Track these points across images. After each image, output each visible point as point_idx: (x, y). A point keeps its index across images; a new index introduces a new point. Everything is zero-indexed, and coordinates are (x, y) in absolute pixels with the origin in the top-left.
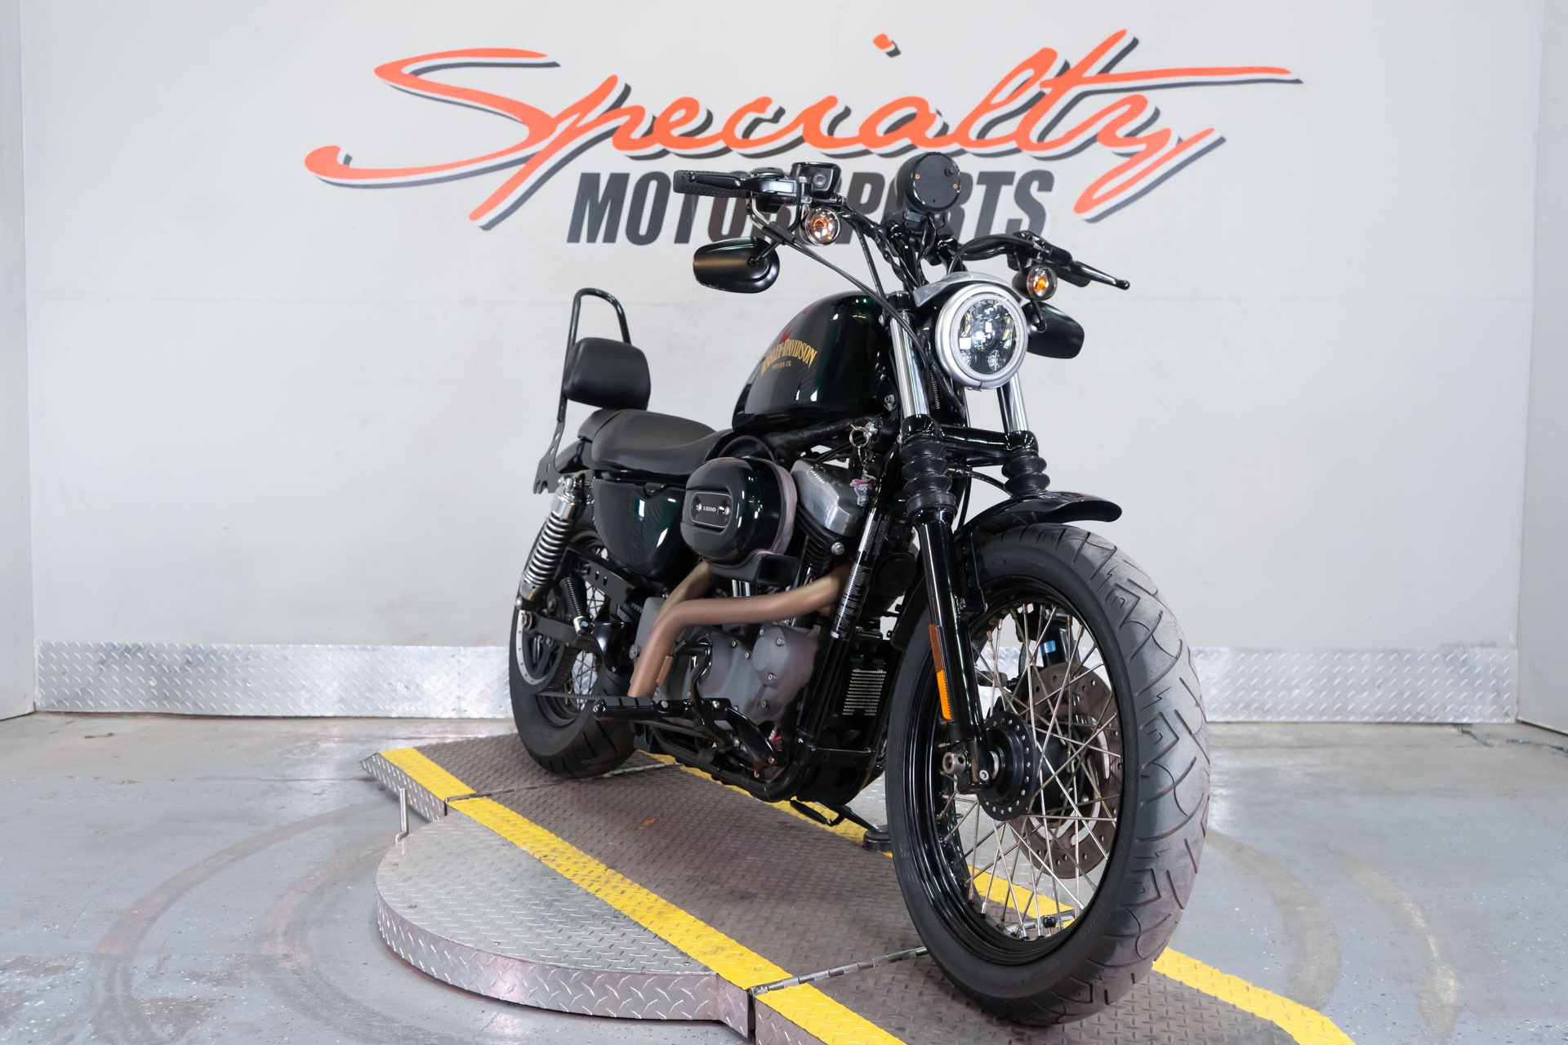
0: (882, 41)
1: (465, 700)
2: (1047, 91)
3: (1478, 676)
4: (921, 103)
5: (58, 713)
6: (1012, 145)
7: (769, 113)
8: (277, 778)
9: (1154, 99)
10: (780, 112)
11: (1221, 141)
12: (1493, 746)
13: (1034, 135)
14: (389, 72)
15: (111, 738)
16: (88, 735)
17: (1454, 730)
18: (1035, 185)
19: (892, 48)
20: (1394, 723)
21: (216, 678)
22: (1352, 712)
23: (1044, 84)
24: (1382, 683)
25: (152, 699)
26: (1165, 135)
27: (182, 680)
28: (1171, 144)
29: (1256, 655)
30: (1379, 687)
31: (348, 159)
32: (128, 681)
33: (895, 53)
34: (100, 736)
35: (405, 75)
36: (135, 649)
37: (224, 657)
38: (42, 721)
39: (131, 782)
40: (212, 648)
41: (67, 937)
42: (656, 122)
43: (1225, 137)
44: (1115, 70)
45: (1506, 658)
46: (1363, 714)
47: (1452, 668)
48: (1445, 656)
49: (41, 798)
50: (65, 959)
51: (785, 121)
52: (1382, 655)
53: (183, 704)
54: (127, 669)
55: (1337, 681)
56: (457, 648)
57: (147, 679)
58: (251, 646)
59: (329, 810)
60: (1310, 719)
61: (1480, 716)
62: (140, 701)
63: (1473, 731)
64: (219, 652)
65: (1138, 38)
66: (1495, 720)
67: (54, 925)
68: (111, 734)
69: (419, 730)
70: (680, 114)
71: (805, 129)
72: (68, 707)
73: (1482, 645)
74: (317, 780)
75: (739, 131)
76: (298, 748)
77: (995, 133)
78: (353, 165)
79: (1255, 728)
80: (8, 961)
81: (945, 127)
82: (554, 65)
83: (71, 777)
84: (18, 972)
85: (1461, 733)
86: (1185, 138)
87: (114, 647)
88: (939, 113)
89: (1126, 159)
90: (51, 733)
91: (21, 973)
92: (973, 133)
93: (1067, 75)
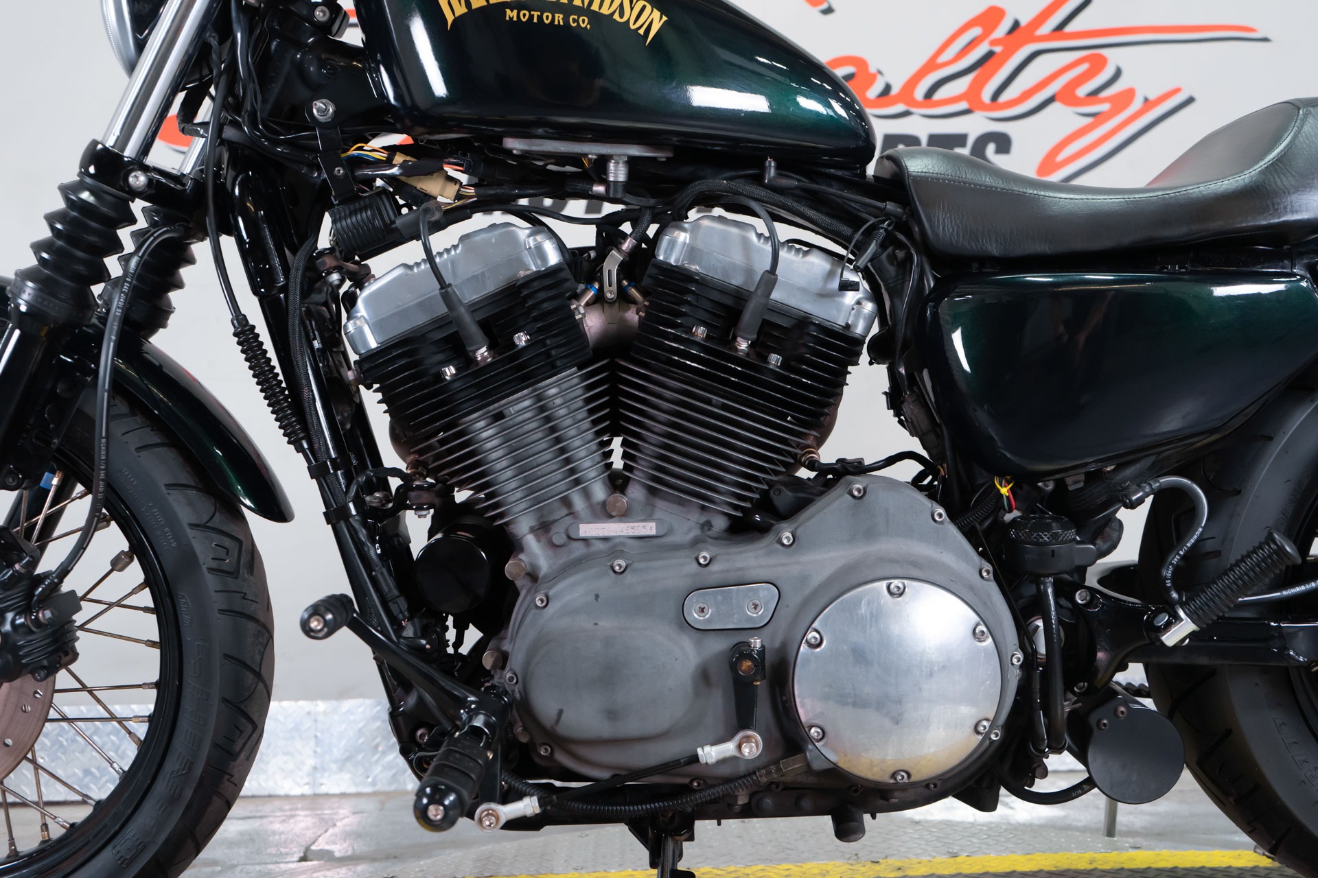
1: (320, 772)
2: (998, 49)
4: (860, 62)
6: (963, 105)
9: (1114, 57)
11: (1190, 100)
13: (986, 95)
18: (991, 149)
19: (825, 6)
23: (994, 43)
26: (1129, 94)
28: (1137, 104)
33: (828, 11)
43: (1195, 95)
44: (1071, 28)
56: (314, 703)
69: (260, 808)
77: (942, 93)
81: (887, 88)
86: (1152, 97)
88: (880, 72)
89: (1089, 120)
92: (920, 92)
93: (1016, 34)
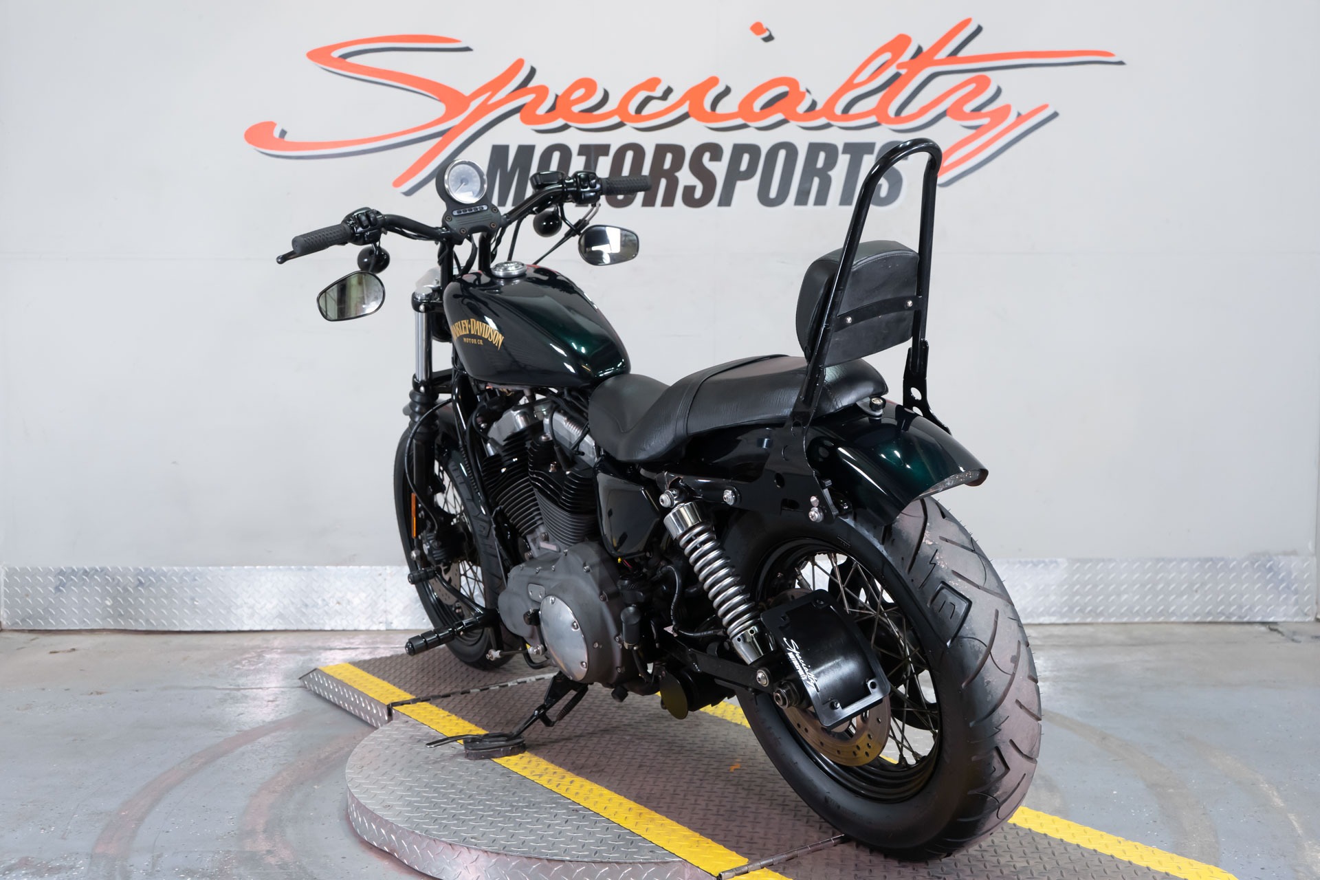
0: (757, 28)
1: (391, 614)
2: (903, 71)
3: (1282, 581)
4: (792, 83)
5: (22, 631)
6: (873, 119)
7: (659, 92)
8: (232, 687)
9: (996, 78)
10: (669, 91)
11: (1055, 115)
12: (1300, 642)
13: (892, 111)
14: (320, 56)
15: (74, 653)
16: (51, 650)
17: (1263, 629)
19: (767, 34)
20: (1210, 623)
21: (166, 597)
22: (1173, 614)
23: (900, 66)
24: (1198, 588)
25: (109, 618)
26: (1006, 109)
27: (135, 599)
28: (1012, 118)
29: (1090, 564)
30: (1196, 591)
31: (283, 133)
32: (86, 601)
33: (769, 38)
34: (63, 652)
35: (334, 59)
36: (92, 573)
37: (174, 578)
38: (8, 638)
39: (98, 693)
40: (163, 570)
41: (63, 838)
42: (559, 100)
43: (1058, 111)
44: (963, 53)
45: (1305, 565)
46: (1183, 615)
47: (1259, 574)
48: (1253, 564)
49: (18, 709)
50: (65, 859)
51: (673, 99)
52: (1198, 563)
53: (136, 620)
54: (85, 590)
55: (1160, 586)
56: (384, 568)
57: (103, 598)
58: (198, 568)
59: (284, 715)
60: (1137, 620)
61: (1284, 616)
62: (97, 620)
63: (1280, 629)
64: (169, 574)
65: (982, 25)
66: (1296, 619)
67: (50, 827)
68: (74, 650)
69: (352, 641)
70: (580, 92)
71: (690, 106)
72: (31, 624)
73: (1286, 554)
74: (268, 688)
75: (632, 108)
76: (245, 659)
77: (857, 109)
78: (288, 138)
79: (1090, 629)
80: (13, 862)
81: (814, 104)
82: (467, 49)
83: (44, 689)
84: (23, 872)
85: (1269, 630)
86: (1023, 113)
87: (73, 570)
88: (808, 91)
89: (972, 132)
90: (18, 649)
91: (26, 874)
92: (839, 108)
93: (920, 57)
